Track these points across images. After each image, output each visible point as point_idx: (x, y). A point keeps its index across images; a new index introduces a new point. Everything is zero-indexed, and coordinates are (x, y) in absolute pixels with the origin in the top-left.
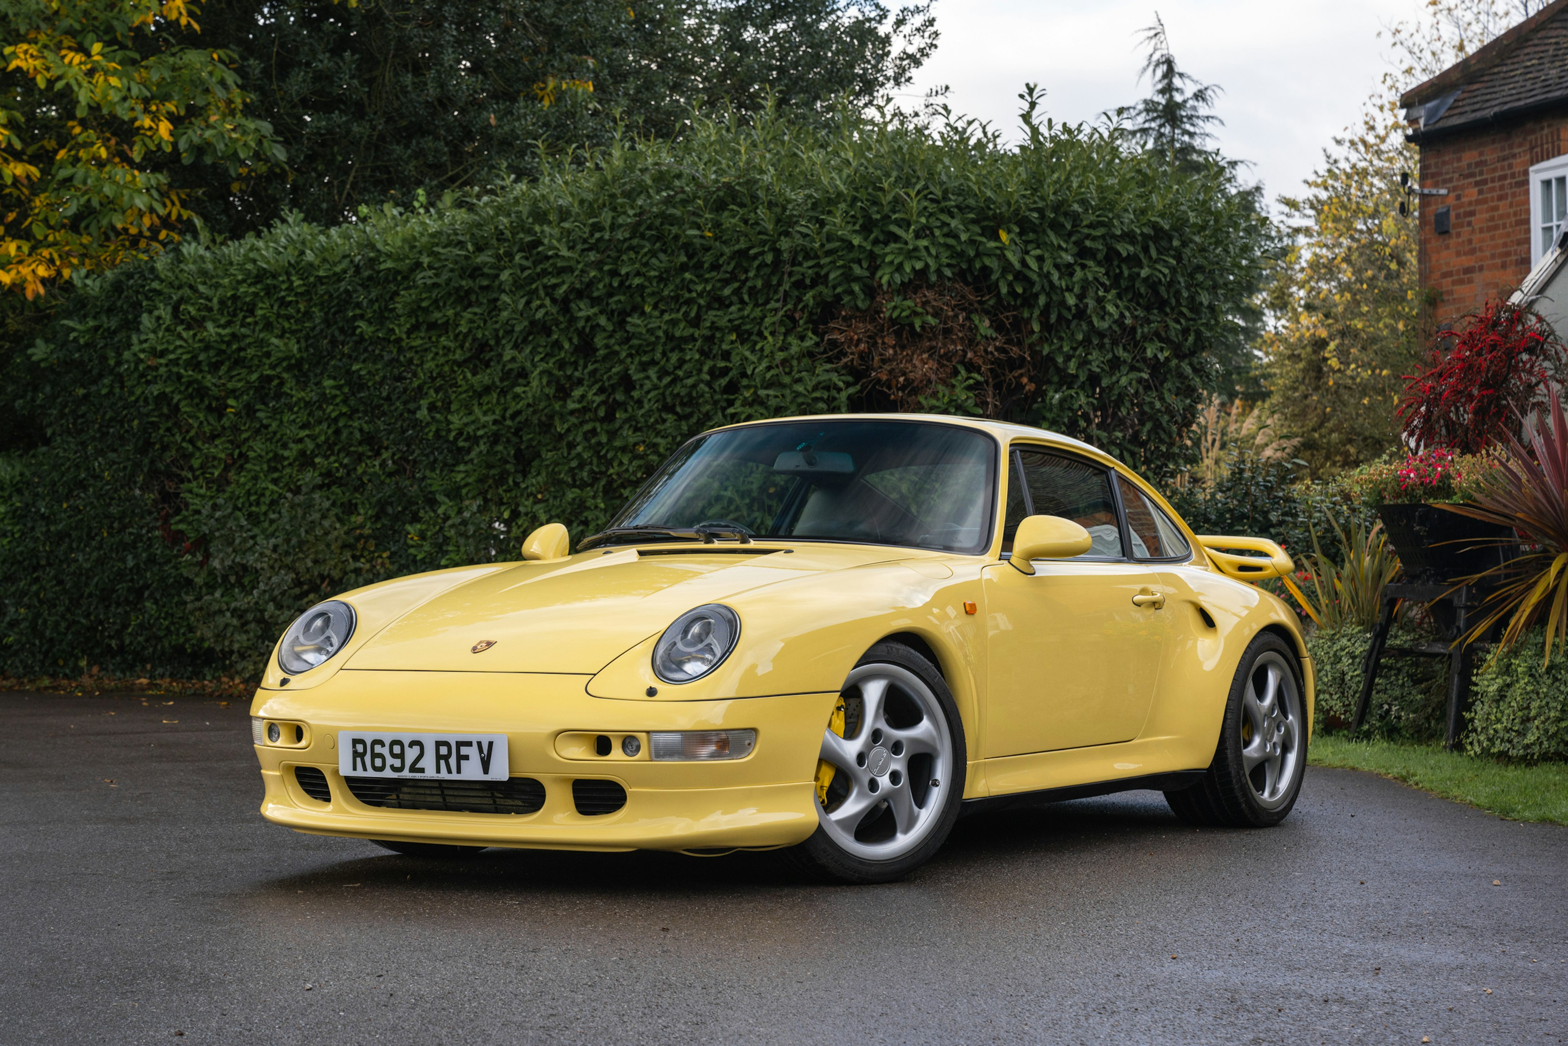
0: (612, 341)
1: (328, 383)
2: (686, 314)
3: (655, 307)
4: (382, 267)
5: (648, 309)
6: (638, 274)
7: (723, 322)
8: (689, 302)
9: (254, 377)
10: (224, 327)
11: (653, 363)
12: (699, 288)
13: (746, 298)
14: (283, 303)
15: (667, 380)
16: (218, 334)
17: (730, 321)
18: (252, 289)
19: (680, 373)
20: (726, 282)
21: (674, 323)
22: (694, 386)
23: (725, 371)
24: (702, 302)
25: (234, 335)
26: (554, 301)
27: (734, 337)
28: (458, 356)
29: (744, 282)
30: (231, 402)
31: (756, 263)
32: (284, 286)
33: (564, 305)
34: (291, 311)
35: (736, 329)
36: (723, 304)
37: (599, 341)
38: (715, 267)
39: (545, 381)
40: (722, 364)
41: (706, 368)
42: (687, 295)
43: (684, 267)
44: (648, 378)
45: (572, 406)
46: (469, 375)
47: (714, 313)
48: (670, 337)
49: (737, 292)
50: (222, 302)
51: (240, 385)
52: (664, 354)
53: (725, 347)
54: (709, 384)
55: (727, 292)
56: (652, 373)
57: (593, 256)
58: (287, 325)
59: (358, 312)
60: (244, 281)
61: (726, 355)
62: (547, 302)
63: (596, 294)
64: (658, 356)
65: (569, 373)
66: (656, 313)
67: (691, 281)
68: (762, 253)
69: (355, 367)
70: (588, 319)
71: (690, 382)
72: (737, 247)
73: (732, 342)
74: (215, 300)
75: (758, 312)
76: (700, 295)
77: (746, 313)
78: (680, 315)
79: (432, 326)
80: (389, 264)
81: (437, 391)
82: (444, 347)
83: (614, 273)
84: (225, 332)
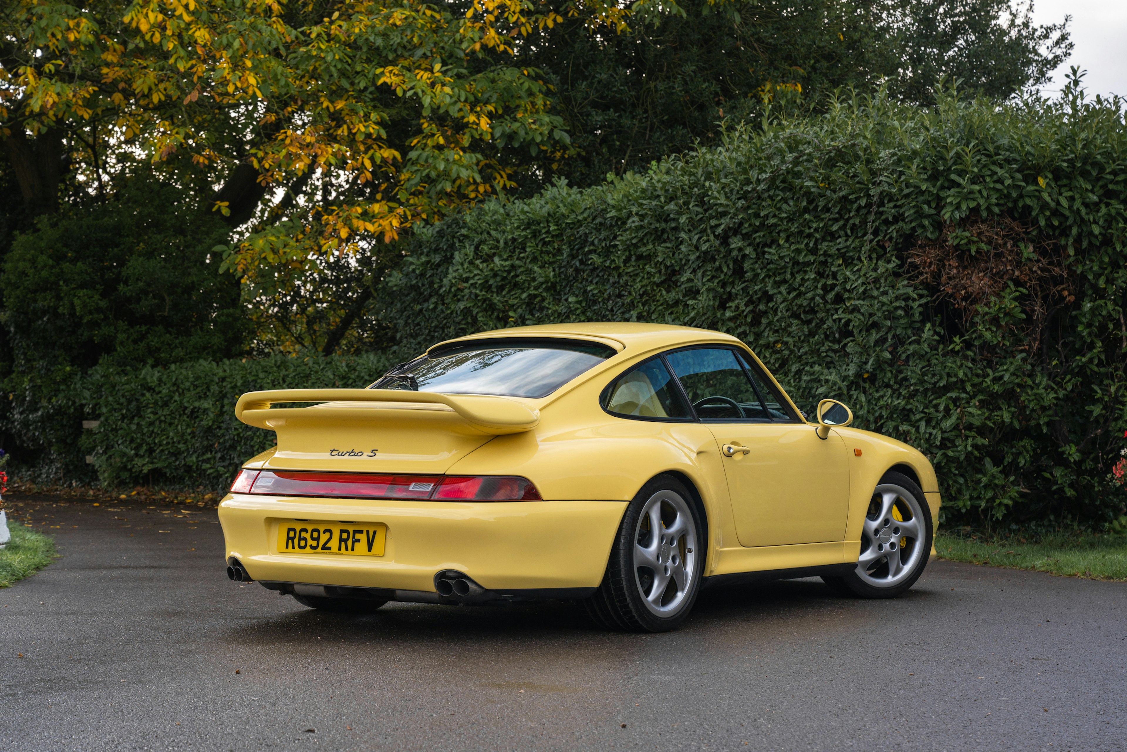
0: (757, 266)
1: (572, 299)
2: (807, 245)
3: (787, 240)
4: (608, 215)
5: (781, 242)
6: (775, 216)
7: (833, 251)
8: (809, 236)
9: (524, 296)
10: (506, 260)
11: (784, 281)
12: (814, 225)
13: (849, 232)
14: (545, 244)
15: (794, 294)
16: (501, 265)
17: (838, 250)
18: (524, 233)
19: (803, 289)
20: (836, 220)
21: (798, 251)
22: (813, 299)
23: (833, 287)
24: (817, 236)
25: (513, 267)
26: (716, 237)
27: (841, 262)
28: (656, 279)
29: (847, 220)
30: (511, 314)
31: (855, 206)
32: (544, 231)
33: (724, 239)
34: (550, 248)
35: (843, 256)
36: (833, 236)
37: (746, 266)
38: (828, 210)
39: (711, 296)
40: (830, 282)
41: (819, 286)
42: (807, 231)
43: (806, 210)
44: (780, 293)
45: (728, 314)
46: (664, 293)
47: (826, 244)
48: (796, 263)
49: (843, 228)
50: (506, 243)
51: (516, 301)
52: (792, 274)
53: (834, 269)
54: (823, 297)
55: (835, 228)
56: (783, 289)
57: (741, 203)
58: (547, 258)
59: (592, 248)
60: (518, 227)
61: (834, 276)
62: (712, 237)
63: (744, 231)
64: (788, 276)
65: (728, 290)
66: (787, 245)
67: (811, 221)
68: (857, 198)
69: (589, 289)
70: (740, 249)
71: (809, 295)
72: (841, 194)
73: (839, 265)
74: (502, 241)
75: (857, 242)
76: (816, 230)
77: (848, 243)
78: (803, 246)
79: (640, 257)
80: (613, 213)
81: (644, 305)
82: (648, 273)
83: (757, 215)
84: (507, 263)
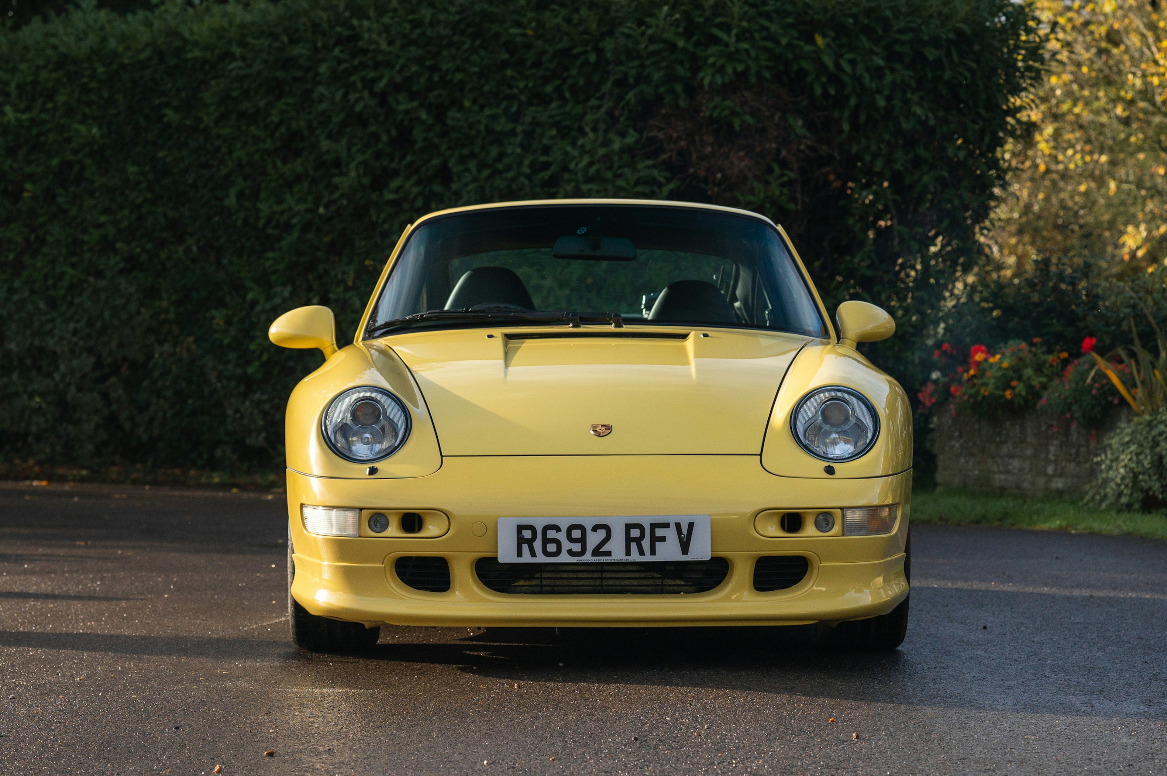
0: (431, 134)
1: (132, 169)
2: (506, 110)
3: (474, 101)
4: (189, 56)
5: (467, 104)
6: (458, 69)
7: (543, 118)
8: (509, 98)
9: (55, 162)
10: (24, 111)
11: (472, 155)
12: (522, 85)
13: (567, 95)
14: (85, 89)
15: (486, 173)
16: (17, 119)
17: (551, 117)
18: (54, 75)
19: (500, 166)
20: (547, 80)
21: (494, 118)
22: (513, 180)
23: (546, 166)
24: (523, 98)
25: (32, 121)
26: (372, 94)
27: (554, 132)
28: (269, 145)
29: (565, 80)
30: (28, 186)
31: (579, 61)
32: (87, 73)
33: (382, 98)
34: (93, 97)
35: (557, 124)
36: (544, 100)
37: (418, 134)
38: (536, 64)
39: (361, 171)
40: (543, 159)
41: (526, 162)
42: (508, 91)
43: (504, 64)
44: (468, 170)
45: (389, 196)
46: (279, 164)
47: (534, 108)
48: (490, 131)
49: (558, 89)
50: (20, 88)
51: (40, 169)
52: (483, 148)
53: (546, 141)
54: (529, 177)
55: (549, 88)
56: (472, 165)
57: (414, 51)
58: (87, 111)
59: (164, 99)
60: (45, 67)
61: (546, 150)
62: (366, 94)
63: (415, 88)
64: (477, 149)
65: (385, 163)
66: (476, 108)
67: (513, 78)
68: (585, 52)
69: (161, 154)
70: (407, 112)
71: (510, 174)
72: (560, 46)
73: (553, 138)
74: (13, 85)
75: (578, 110)
76: (522, 91)
77: (567, 109)
78: (500, 110)
79: (242, 115)
80: (197, 53)
81: (245, 179)
82: (254, 136)
83: (434, 69)
84: (24, 117)
